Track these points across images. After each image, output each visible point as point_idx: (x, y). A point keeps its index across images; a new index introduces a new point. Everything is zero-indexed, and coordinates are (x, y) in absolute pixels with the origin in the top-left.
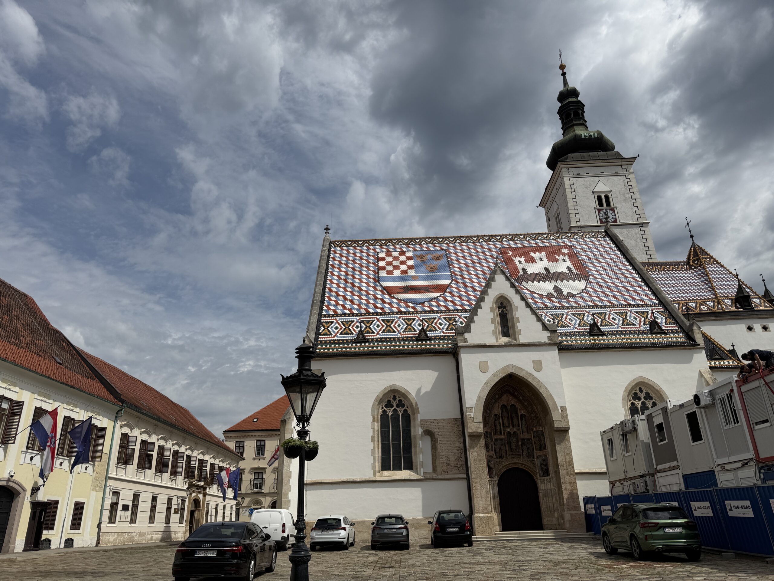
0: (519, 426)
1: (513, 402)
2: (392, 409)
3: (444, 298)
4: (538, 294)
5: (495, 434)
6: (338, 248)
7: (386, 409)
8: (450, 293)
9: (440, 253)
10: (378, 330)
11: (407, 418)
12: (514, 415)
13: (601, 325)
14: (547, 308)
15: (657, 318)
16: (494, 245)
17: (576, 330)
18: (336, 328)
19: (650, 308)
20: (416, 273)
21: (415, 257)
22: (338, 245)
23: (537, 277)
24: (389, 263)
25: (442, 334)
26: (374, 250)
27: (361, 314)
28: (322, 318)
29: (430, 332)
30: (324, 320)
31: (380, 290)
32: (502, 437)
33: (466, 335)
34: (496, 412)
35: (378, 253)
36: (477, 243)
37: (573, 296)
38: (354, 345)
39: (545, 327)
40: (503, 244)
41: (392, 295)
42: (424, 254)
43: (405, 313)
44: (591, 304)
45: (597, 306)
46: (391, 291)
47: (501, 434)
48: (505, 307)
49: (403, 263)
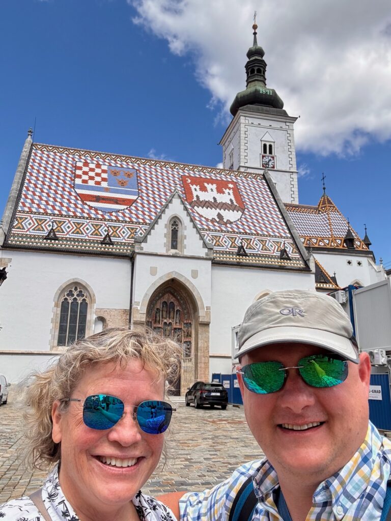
0: (173, 318)
1: (172, 300)
2: (73, 298)
3: (129, 210)
4: (205, 218)
5: (155, 322)
6: (39, 152)
7: (67, 297)
8: (135, 207)
9: (131, 171)
10: (68, 230)
11: (84, 305)
12: (171, 310)
13: (246, 248)
14: (209, 229)
15: (287, 248)
16: (178, 172)
17: (227, 250)
18: (30, 224)
19: (283, 240)
20: (108, 185)
21: (109, 172)
22: (39, 148)
23: (206, 204)
24: (85, 173)
25: (124, 241)
26: (73, 158)
27: (54, 215)
28: (17, 214)
29: (114, 238)
30: (18, 215)
31: (74, 196)
32: (160, 326)
33: (143, 245)
34: (158, 307)
35: (77, 162)
36: (164, 168)
37: (231, 223)
38: (45, 241)
39: (205, 245)
40: (184, 172)
41: (85, 202)
42: (118, 170)
43: (94, 219)
44: (242, 231)
45: (246, 233)
46: (84, 198)
47: (159, 323)
48: (177, 225)
49: (98, 175)
